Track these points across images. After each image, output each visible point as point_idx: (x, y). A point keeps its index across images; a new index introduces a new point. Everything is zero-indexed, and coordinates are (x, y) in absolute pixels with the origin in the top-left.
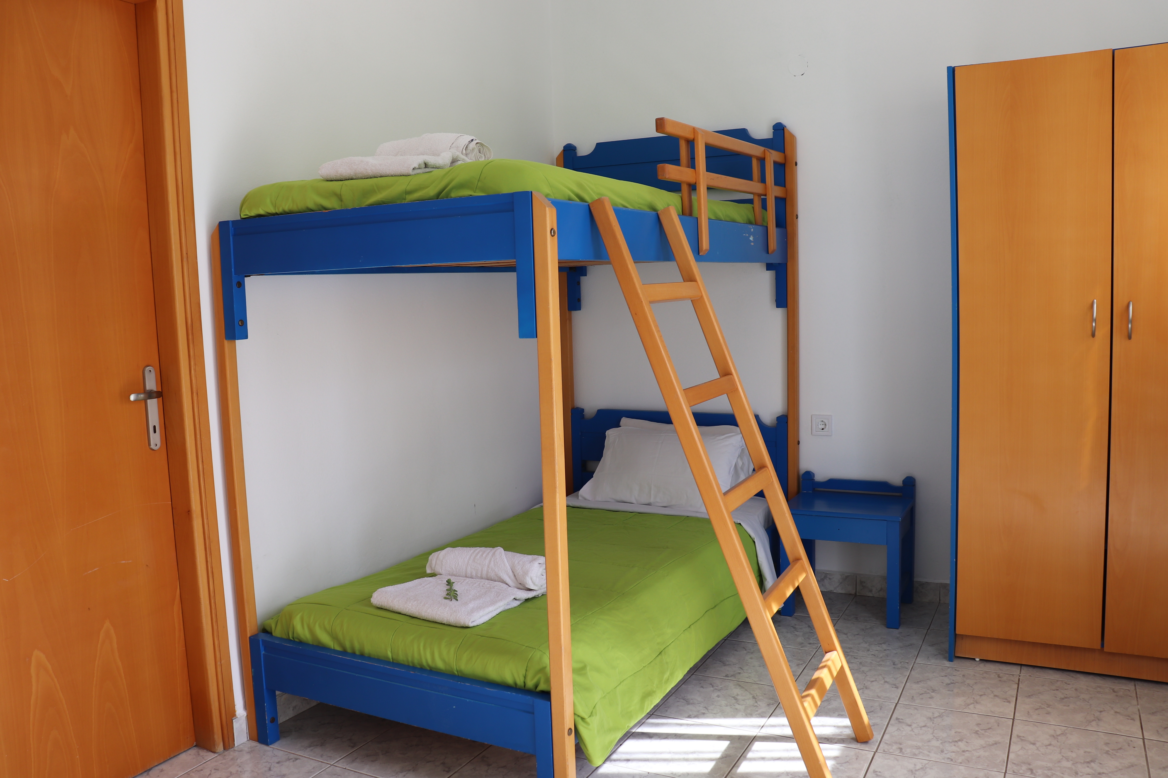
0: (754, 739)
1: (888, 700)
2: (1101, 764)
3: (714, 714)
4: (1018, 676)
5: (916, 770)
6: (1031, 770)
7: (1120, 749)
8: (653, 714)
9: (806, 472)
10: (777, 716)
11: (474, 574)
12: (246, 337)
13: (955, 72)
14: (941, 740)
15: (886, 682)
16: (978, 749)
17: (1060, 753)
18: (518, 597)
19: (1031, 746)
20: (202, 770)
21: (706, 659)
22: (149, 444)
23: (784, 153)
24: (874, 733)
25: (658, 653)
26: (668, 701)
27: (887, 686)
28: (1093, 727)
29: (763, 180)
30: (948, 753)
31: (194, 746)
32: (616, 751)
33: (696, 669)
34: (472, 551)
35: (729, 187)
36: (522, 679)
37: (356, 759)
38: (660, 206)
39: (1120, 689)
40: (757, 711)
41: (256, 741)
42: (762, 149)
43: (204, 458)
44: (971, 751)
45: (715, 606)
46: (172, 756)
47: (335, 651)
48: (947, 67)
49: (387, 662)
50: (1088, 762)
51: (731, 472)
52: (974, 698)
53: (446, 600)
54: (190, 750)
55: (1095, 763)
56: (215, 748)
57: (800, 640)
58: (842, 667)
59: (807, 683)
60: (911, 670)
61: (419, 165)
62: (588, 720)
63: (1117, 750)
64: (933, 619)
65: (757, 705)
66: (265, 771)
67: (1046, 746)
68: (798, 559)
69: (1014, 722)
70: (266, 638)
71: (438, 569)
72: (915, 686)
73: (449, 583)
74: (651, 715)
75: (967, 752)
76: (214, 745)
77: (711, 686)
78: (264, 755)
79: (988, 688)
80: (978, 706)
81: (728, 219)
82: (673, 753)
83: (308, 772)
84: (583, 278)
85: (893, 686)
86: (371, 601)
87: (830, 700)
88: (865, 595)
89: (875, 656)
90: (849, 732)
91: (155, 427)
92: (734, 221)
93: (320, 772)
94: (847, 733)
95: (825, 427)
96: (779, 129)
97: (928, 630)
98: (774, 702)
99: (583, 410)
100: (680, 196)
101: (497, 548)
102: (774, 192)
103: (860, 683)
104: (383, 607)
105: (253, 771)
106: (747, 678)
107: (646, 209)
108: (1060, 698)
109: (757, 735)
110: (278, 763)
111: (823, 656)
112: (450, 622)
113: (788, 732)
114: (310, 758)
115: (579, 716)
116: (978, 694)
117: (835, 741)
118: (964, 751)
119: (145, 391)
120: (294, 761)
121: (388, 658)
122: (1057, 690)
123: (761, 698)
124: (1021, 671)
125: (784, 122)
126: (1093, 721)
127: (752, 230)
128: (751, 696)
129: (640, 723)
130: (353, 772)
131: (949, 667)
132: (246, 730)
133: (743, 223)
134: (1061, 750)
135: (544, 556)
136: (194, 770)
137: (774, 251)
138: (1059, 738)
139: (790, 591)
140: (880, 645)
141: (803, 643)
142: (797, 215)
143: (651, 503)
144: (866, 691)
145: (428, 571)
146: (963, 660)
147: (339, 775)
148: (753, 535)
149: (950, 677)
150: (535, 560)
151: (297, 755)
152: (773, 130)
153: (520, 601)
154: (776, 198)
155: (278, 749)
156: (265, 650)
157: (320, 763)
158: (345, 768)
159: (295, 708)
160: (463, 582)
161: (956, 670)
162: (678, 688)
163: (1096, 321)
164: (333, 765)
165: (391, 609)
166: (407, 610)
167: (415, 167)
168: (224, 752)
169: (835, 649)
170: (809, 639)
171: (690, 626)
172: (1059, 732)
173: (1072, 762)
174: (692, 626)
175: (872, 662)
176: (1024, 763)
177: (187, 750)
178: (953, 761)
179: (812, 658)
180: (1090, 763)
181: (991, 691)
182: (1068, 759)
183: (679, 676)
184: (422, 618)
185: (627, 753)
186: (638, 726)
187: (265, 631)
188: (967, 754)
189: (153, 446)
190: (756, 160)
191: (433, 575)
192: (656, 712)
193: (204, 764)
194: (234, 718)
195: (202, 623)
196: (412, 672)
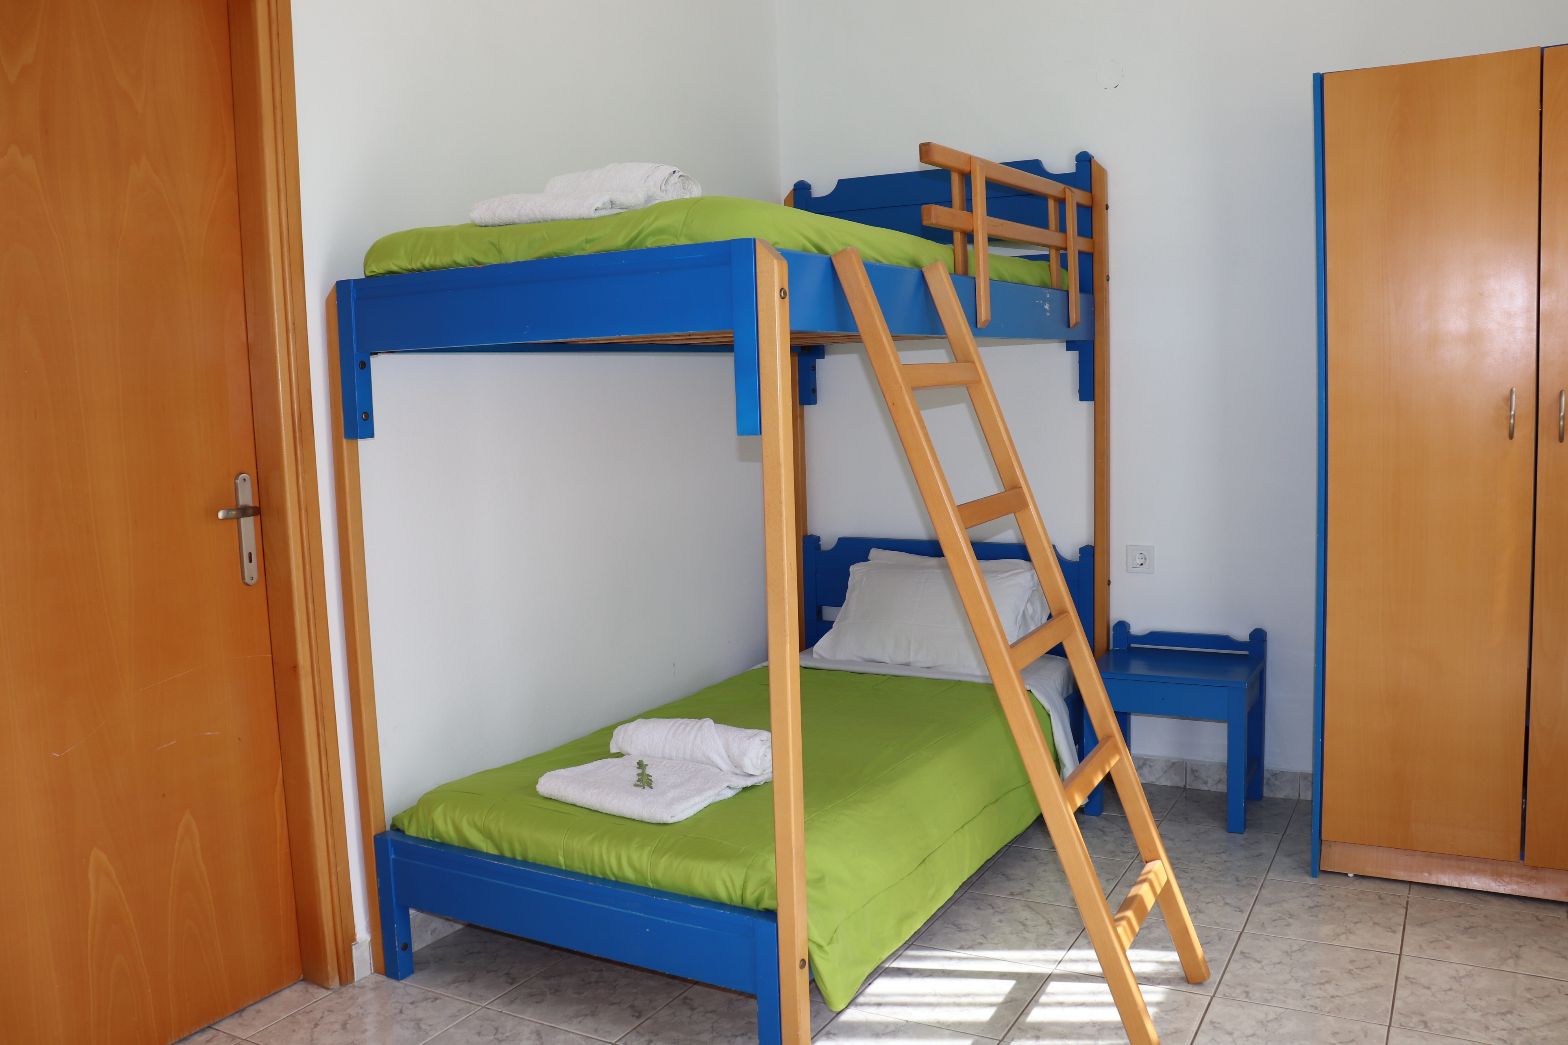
0: (1049, 978)
1: (1230, 928)
2: (1520, 1016)
3: (995, 944)
4: (1407, 897)
5: (1268, 1021)
6: (1425, 1023)
7: (1548, 996)
8: (912, 944)
9: (1119, 622)
10: (1079, 948)
11: (674, 754)
12: (371, 435)
13: (1324, 81)
14: (1301, 981)
15: (1226, 904)
16: (1352, 994)
17: (1465, 1001)
18: (732, 786)
19: (1425, 991)
20: (311, 1011)
21: (983, 872)
22: (243, 578)
23: (1091, 192)
24: (1211, 972)
25: (921, 862)
26: (932, 926)
27: (1228, 909)
28: (1510, 966)
29: (1062, 228)
30: (1311, 999)
31: (302, 980)
32: (863, 993)
33: (970, 885)
34: (671, 724)
35: (1018, 237)
36: (739, 893)
37: (515, 999)
38: (925, 261)
39: (1546, 916)
40: (1053, 941)
41: (383, 975)
42: (1061, 186)
43: (315, 596)
44: (1342, 997)
45: (997, 800)
46: (272, 993)
47: (488, 855)
48: (1313, 74)
49: (559, 871)
50: (1503, 1014)
51: (1018, 621)
52: (1346, 927)
53: (637, 788)
54: (296, 985)
55: (1512, 1015)
56: (329, 982)
57: (1110, 847)
58: (1168, 882)
59: (1120, 904)
60: (1261, 889)
61: (604, 204)
62: (827, 948)
63: (1544, 997)
64: (1290, 820)
65: (1053, 933)
66: (395, 1014)
67: (1445, 991)
68: (1110, 737)
69: (1402, 958)
70: (397, 837)
71: (626, 748)
72: (1266, 910)
73: (641, 765)
74: (909, 944)
75: (1337, 998)
76: (327, 979)
77: (991, 907)
78: (393, 993)
79: (1366, 913)
80: (1352, 937)
81: (1015, 281)
82: (940, 995)
83: (452, 1016)
84: (819, 362)
85: (1236, 909)
86: (536, 789)
87: (1152, 927)
88: (1198, 789)
89: (1211, 869)
90: (1176, 970)
91: (250, 554)
92: (1023, 284)
93: (467, 1016)
94: (1175, 971)
95: (1145, 562)
96: (1084, 160)
97: (1283, 835)
98: (1076, 929)
99: (818, 539)
100: (952, 248)
101: (705, 719)
102: (1076, 244)
103: (1191, 905)
104: (552, 797)
105: (379, 1014)
106: (1039, 896)
107: (907, 264)
108: (1464, 928)
109: (1053, 972)
110: (412, 1003)
111: (1143, 867)
112: (642, 818)
113: (1096, 968)
114: (455, 997)
115: (814, 942)
116: (1351, 921)
117: (1158, 981)
118: (1332, 997)
119: (237, 509)
120: (432, 1001)
121: (559, 864)
122: (1460, 916)
123: (1058, 923)
124: (1410, 891)
125: (1091, 152)
126: (1509, 958)
127: (1048, 295)
128: (1044, 921)
129: (895, 955)
130: (511, 1017)
131: (1311, 885)
132: (369, 960)
133: (1035, 285)
134: (1465, 996)
135: (769, 730)
136: (301, 1011)
137: (1076, 324)
138: (1463, 980)
139: (1099, 778)
140: (1218, 855)
141: (1114, 851)
142: (1108, 276)
143: (910, 662)
144: (1200, 916)
145: (613, 750)
146: (1331, 876)
147: (493, 1021)
148: (1047, 706)
149: (1314, 898)
150: (755, 735)
151: (438, 993)
152: (1076, 161)
153: (735, 790)
154: (1080, 253)
155: (411, 986)
156: (396, 853)
157: (468, 1004)
158: (501, 1012)
159: (434, 931)
160: (660, 764)
161: (1321, 888)
162: (947, 910)
163: (1516, 417)
164: (484, 1007)
165: (563, 800)
166: (585, 801)
167: (598, 207)
168: (340, 989)
169: (1159, 858)
170: (1123, 846)
171: (964, 826)
172: (1462, 973)
173: (1481, 1013)
174: (965, 825)
175: (1207, 877)
176: (1415, 1013)
177: (291, 985)
178: (1318, 1010)
179: (1127, 872)
180: (1506, 1015)
181: (1369, 917)
182: (1475, 1009)
183: (948, 892)
184: (604, 812)
185: (878, 995)
186: (893, 960)
187: (396, 829)
188: (1337, 1001)
189: (247, 580)
190: (1053, 200)
191: (619, 755)
192: (917, 941)
193: (315, 1004)
194: (353, 944)
195: (312, 816)
196: (590, 883)
